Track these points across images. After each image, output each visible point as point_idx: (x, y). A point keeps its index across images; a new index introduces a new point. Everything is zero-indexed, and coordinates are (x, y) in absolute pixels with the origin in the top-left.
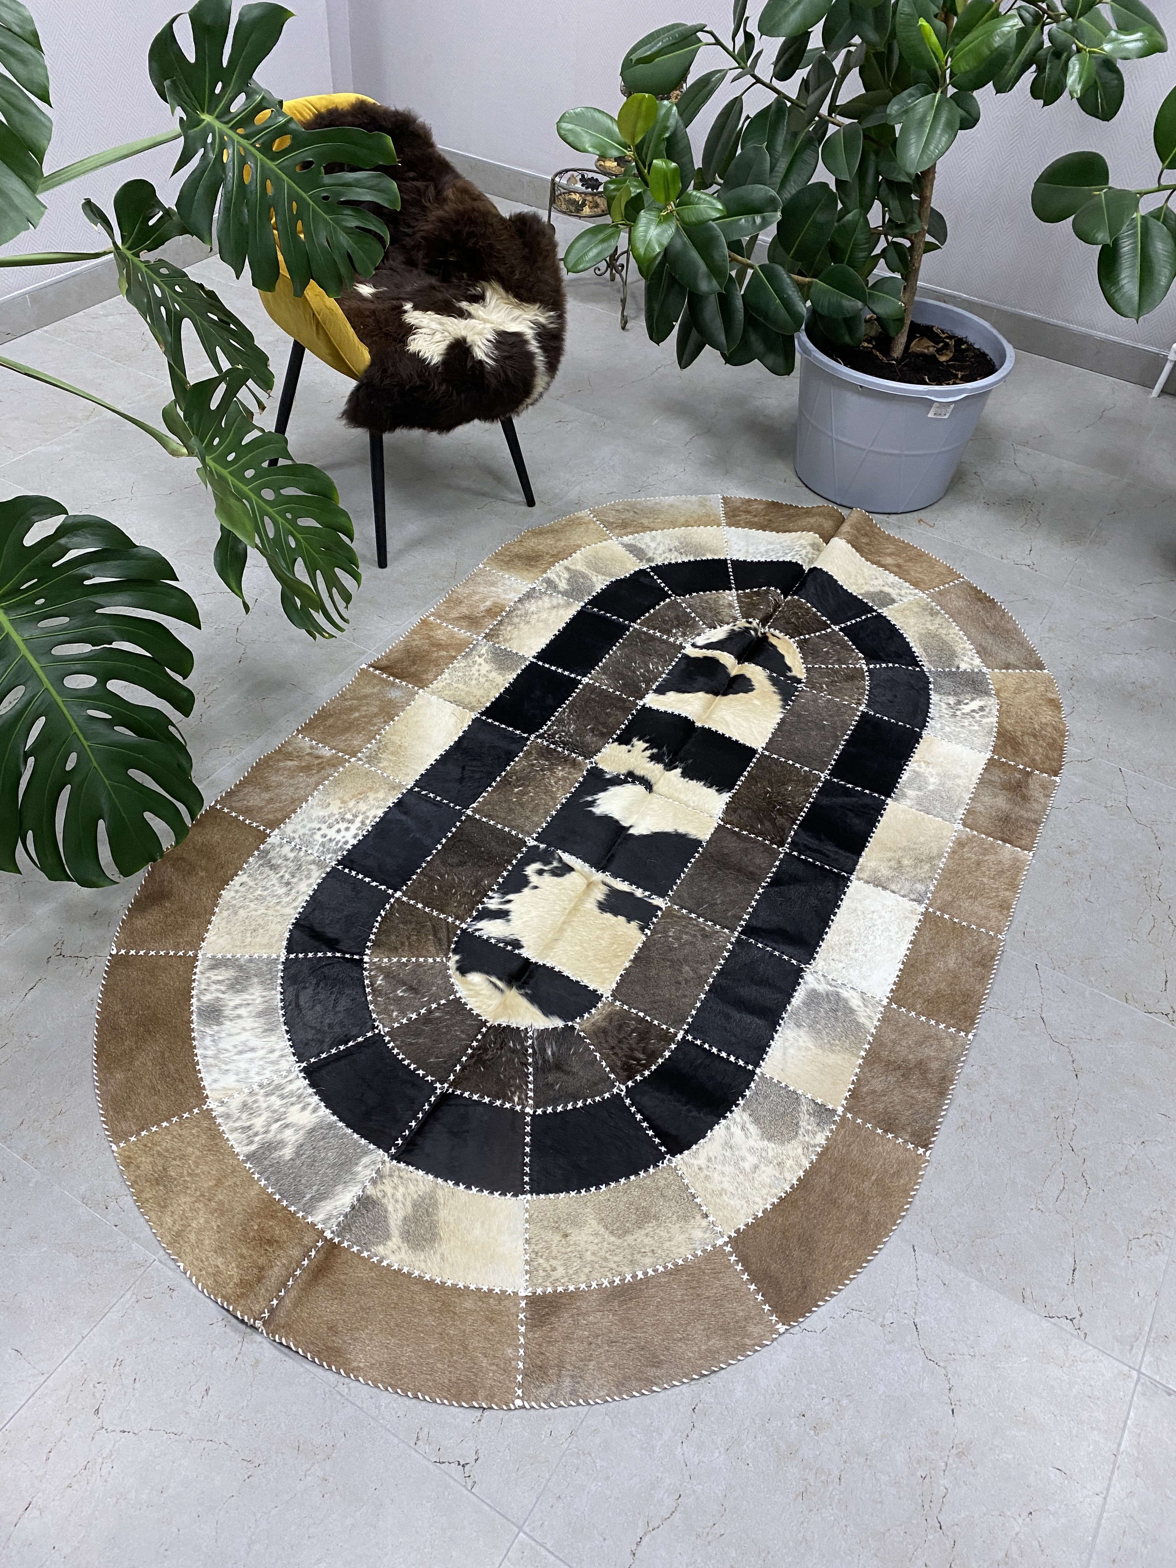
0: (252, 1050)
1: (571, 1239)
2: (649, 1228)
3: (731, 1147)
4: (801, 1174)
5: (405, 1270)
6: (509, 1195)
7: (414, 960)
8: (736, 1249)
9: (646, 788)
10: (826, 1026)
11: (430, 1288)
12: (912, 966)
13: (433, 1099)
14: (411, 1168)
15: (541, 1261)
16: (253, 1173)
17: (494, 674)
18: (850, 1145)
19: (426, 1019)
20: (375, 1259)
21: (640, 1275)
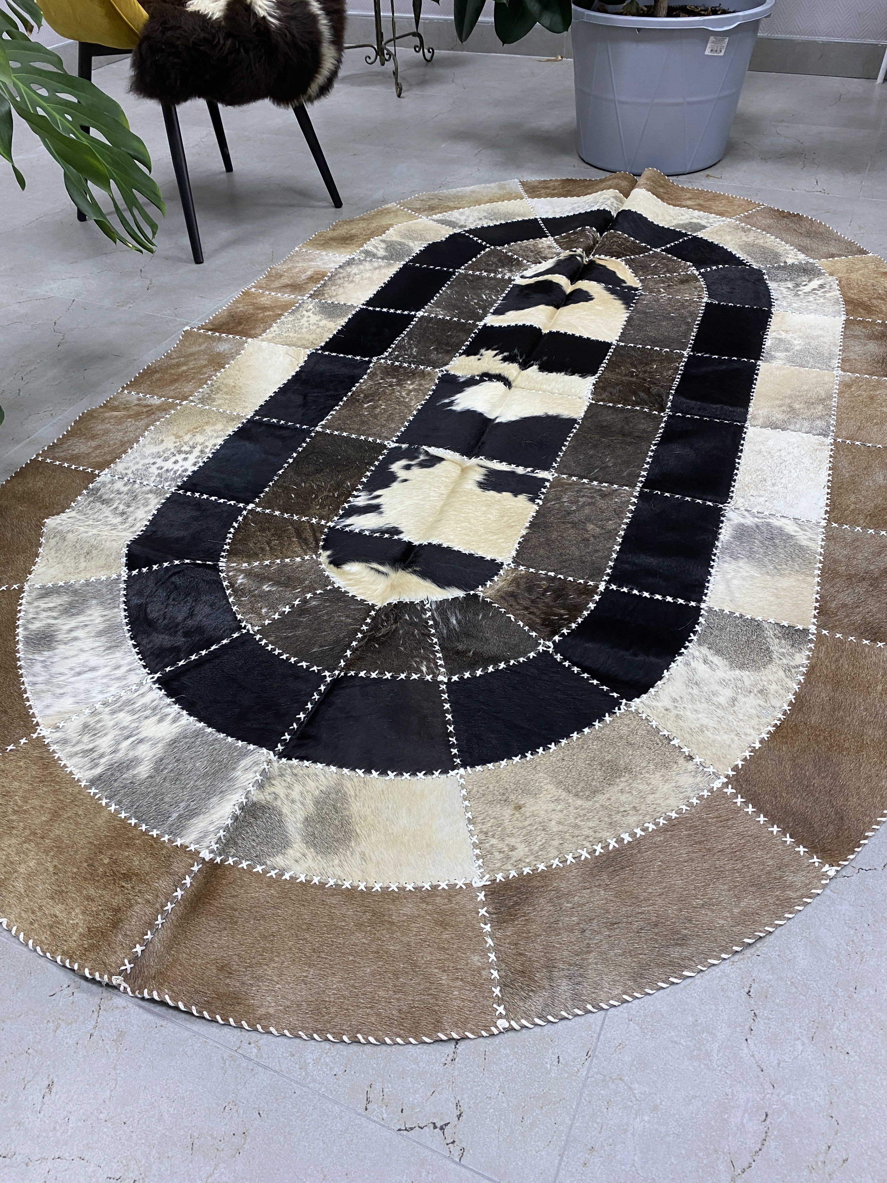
0: (93, 669)
1: (527, 810)
2: (622, 783)
3: (696, 683)
4: (791, 697)
5: (316, 880)
6: (437, 773)
7: (278, 561)
8: (740, 790)
9: (505, 384)
10: (766, 554)
11: (353, 897)
12: (839, 488)
13: (322, 688)
14: (306, 763)
15: (494, 841)
16: (100, 799)
17: (324, 322)
18: (837, 660)
19: (302, 610)
20: (273, 873)
21: (627, 838)
